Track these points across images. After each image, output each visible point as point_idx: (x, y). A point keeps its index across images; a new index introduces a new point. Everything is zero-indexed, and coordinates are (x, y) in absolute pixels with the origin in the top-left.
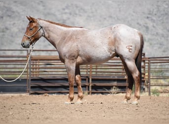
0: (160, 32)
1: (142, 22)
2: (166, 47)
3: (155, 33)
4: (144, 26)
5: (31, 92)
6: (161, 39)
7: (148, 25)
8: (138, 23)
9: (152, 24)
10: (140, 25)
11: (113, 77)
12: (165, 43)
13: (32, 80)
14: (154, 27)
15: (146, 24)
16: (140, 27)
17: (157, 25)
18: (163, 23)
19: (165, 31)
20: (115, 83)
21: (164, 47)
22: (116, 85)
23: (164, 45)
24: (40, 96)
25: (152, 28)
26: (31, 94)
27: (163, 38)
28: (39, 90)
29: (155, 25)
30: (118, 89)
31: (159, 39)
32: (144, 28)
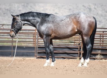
0: (100, 12)
1: (86, 5)
2: (103, 24)
3: (96, 13)
4: (88, 8)
5: (38, 57)
6: (100, 18)
7: (91, 7)
8: (83, 6)
9: (93, 6)
10: (85, 7)
11: (98, 47)
12: (103, 21)
13: (38, 48)
14: (95, 9)
15: (90, 6)
16: (85, 8)
17: (97, 7)
18: (102, 6)
19: (104, 11)
20: (99, 52)
21: (102, 24)
22: (100, 53)
23: (102, 23)
24: (44, 59)
25: (94, 9)
26: (38, 58)
27: (102, 17)
28: (44, 56)
29: (96, 7)
30: (102, 56)
31: (99, 18)
32: (88, 10)
